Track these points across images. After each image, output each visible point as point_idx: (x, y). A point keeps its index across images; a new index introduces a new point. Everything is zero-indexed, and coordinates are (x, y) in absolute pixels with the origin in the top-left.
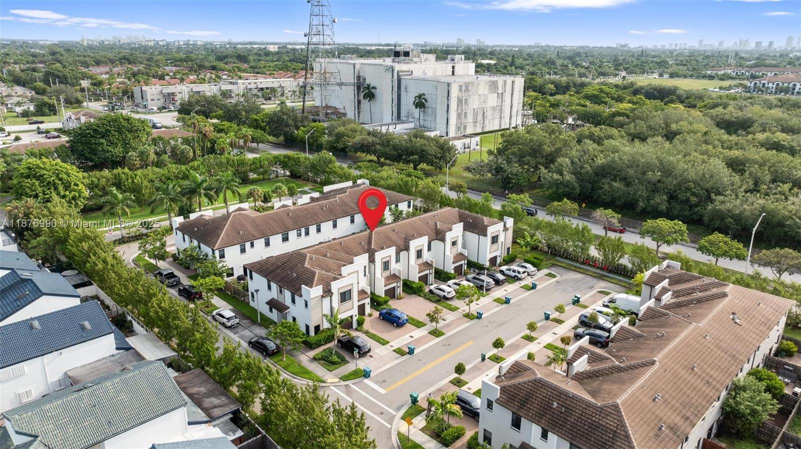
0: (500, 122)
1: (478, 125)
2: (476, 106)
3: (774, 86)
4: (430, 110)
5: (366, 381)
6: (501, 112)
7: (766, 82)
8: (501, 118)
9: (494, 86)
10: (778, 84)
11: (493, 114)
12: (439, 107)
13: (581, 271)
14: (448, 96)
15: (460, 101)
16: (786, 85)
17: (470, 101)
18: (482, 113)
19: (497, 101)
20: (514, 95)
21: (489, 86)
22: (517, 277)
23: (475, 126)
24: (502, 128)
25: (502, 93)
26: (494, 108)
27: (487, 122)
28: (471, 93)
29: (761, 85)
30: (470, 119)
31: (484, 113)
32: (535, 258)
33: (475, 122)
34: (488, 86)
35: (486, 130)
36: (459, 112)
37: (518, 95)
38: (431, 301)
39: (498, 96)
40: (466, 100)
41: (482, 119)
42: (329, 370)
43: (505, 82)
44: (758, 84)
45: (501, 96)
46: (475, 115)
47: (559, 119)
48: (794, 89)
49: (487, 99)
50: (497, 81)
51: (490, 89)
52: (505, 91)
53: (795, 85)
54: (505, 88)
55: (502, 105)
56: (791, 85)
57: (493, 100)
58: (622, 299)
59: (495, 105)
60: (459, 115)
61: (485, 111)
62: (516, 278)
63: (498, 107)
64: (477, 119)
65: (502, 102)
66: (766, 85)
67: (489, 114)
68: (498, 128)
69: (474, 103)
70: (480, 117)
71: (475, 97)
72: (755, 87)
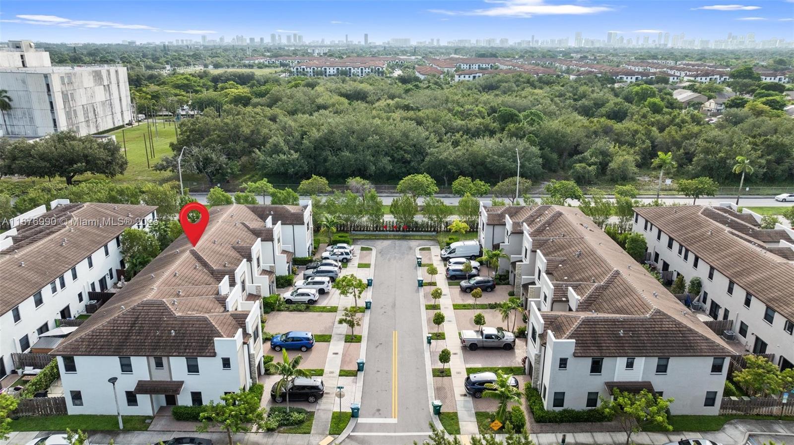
0: (113, 118)
1: (91, 125)
2: (84, 102)
3: (312, 70)
4: (19, 113)
5: (360, 420)
6: (112, 108)
7: (304, 67)
8: (113, 114)
9: (98, 76)
10: (314, 69)
11: (104, 110)
12: (36, 106)
13: (382, 237)
14: (49, 90)
15: (65, 96)
16: (319, 69)
17: (77, 97)
18: (92, 110)
19: (105, 95)
20: (120, 86)
21: (94, 77)
22: (346, 259)
23: (88, 126)
24: (116, 126)
25: (108, 85)
26: (103, 103)
27: (99, 120)
28: (75, 85)
29: (302, 70)
30: (81, 118)
31: (94, 110)
32: (339, 237)
33: (87, 121)
34: (92, 77)
35: (101, 130)
36: (67, 110)
37: (124, 87)
38: (300, 311)
39: (105, 90)
40: (72, 94)
41: (94, 117)
42: (305, 433)
43: (108, 71)
44: (299, 68)
45: (107, 88)
46: (86, 113)
47: (170, 111)
48: (326, 72)
49: (94, 92)
50: (100, 71)
51: (95, 80)
52: (110, 83)
53: (325, 69)
54: (110, 79)
55: (110, 100)
56: (323, 69)
57: (100, 95)
58: (461, 247)
59: (104, 99)
60: (68, 115)
61: (95, 108)
62: (345, 261)
63: (107, 102)
64: (88, 117)
65: (110, 95)
66: (306, 70)
67: (99, 110)
68: (111, 126)
69: (81, 99)
70: (91, 115)
71: (81, 90)
72: (297, 72)
